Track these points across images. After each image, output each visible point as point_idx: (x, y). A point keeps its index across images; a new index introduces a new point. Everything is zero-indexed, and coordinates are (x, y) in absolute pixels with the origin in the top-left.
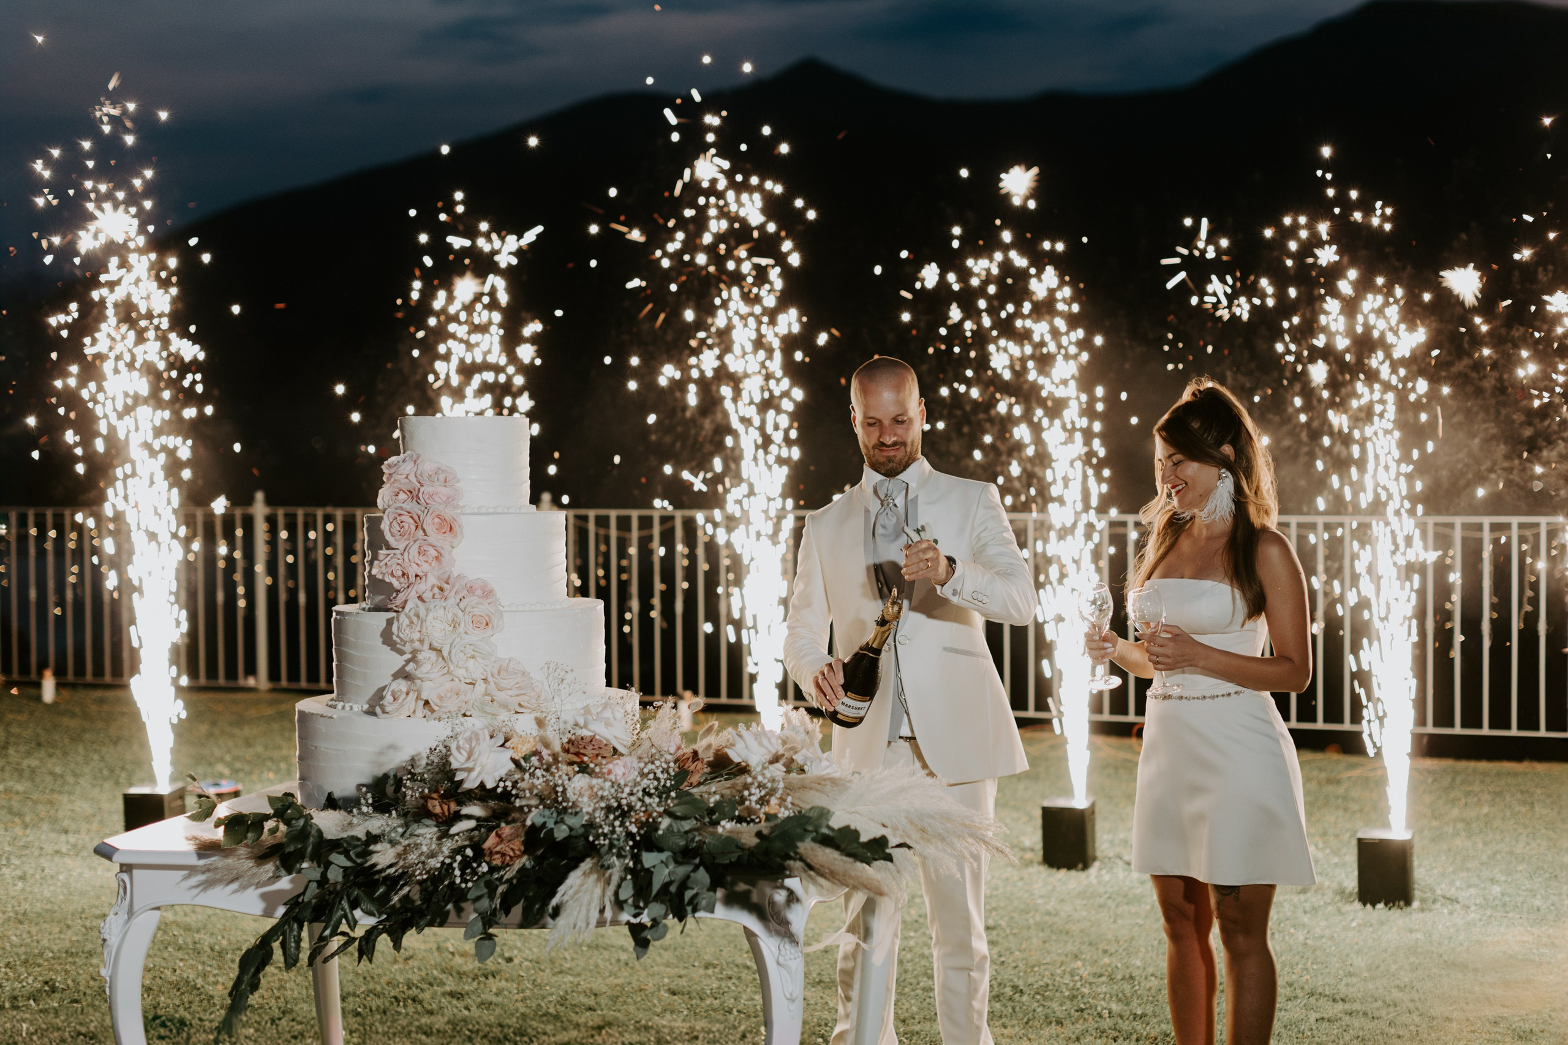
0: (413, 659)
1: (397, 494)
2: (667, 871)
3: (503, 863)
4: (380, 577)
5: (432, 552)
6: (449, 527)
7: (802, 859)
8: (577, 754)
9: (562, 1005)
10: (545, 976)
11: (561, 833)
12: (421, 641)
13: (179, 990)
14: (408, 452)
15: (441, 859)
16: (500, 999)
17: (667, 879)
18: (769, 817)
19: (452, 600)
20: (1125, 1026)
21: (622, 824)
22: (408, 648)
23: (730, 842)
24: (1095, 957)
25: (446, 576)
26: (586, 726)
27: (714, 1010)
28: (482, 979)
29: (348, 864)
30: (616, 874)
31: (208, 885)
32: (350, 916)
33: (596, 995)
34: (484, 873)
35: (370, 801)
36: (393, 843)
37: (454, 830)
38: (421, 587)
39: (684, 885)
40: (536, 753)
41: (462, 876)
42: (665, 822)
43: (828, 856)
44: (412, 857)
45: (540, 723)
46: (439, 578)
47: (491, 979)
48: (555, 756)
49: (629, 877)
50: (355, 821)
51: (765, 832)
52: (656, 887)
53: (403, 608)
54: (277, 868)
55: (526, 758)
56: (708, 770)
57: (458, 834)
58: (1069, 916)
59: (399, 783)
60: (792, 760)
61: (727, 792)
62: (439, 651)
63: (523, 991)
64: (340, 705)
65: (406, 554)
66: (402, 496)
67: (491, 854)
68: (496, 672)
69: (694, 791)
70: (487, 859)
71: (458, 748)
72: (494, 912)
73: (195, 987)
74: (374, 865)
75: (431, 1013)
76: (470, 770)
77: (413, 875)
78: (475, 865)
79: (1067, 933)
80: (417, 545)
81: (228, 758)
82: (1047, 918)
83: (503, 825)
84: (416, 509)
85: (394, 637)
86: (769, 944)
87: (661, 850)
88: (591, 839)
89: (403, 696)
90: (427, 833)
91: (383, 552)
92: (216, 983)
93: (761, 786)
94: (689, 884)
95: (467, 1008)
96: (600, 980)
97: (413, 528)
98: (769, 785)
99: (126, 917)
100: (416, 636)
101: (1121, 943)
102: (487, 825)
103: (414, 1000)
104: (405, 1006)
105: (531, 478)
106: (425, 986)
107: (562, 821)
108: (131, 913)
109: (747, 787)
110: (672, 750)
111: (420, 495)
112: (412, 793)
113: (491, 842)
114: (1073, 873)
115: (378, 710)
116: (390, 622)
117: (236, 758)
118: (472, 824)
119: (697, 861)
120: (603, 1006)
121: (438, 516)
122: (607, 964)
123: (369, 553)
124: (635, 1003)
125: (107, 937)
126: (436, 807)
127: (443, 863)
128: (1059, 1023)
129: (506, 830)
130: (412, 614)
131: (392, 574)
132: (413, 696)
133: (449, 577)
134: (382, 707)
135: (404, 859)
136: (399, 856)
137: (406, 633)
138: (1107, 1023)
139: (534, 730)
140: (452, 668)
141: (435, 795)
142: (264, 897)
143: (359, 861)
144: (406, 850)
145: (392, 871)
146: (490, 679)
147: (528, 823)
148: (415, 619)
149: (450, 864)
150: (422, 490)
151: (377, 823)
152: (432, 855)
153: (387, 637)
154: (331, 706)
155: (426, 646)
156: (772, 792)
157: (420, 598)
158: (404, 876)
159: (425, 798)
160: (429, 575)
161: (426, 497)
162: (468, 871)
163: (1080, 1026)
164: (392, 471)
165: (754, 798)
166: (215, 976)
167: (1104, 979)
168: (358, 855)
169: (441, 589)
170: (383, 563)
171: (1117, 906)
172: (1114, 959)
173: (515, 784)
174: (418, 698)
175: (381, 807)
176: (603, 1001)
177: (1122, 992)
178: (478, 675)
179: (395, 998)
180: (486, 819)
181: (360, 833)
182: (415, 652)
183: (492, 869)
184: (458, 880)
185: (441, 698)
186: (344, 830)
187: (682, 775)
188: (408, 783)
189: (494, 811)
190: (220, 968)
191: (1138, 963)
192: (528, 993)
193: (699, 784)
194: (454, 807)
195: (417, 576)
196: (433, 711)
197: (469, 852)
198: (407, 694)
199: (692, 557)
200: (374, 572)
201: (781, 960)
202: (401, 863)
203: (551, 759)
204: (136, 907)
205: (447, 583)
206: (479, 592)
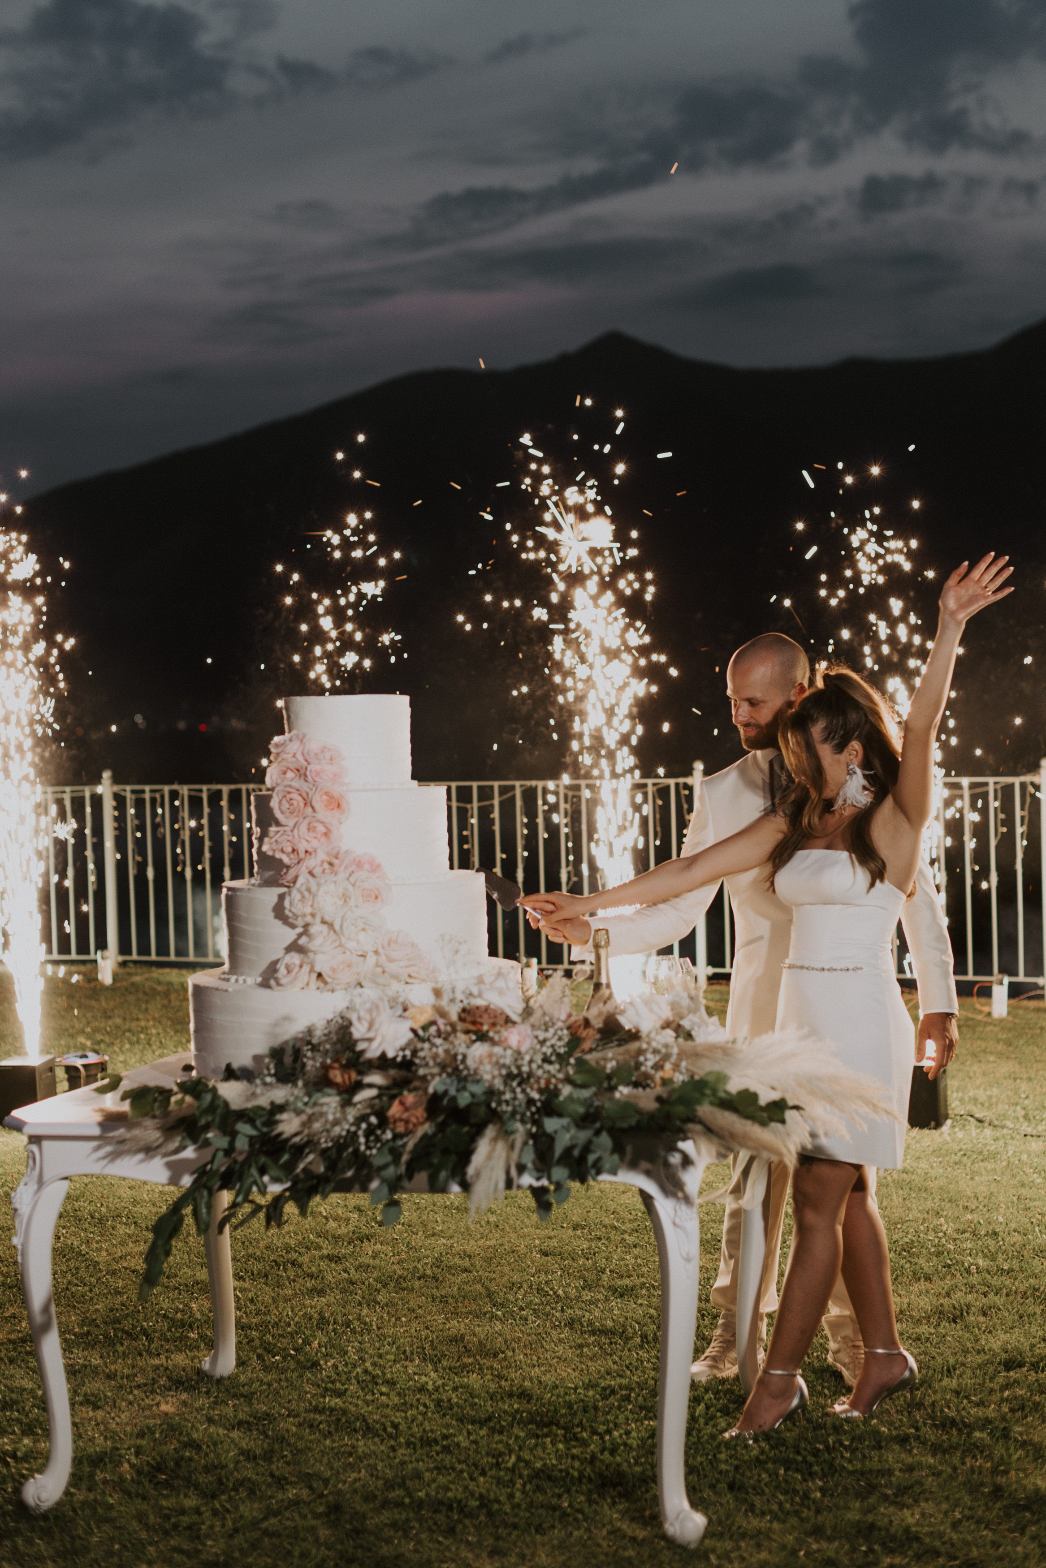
0: (306, 932)
1: (285, 773)
2: (568, 1136)
3: (406, 1129)
4: (270, 853)
5: (321, 829)
6: (336, 804)
7: (700, 1122)
8: (474, 1023)
9: (438, 1267)
10: (418, 1239)
11: (464, 1100)
12: (313, 915)
13: (64, 1256)
14: (294, 732)
15: (347, 1127)
16: (377, 1261)
17: (569, 1144)
18: (665, 1082)
19: (342, 875)
20: (996, 1281)
21: (524, 1091)
22: (300, 922)
23: (628, 1106)
24: (956, 1214)
25: (335, 851)
26: (480, 995)
27: (587, 1270)
28: (357, 1242)
29: (254, 1133)
30: (519, 1138)
31: (114, 1156)
32: (259, 1181)
33: (470, 1257)
34: (388, 1141)
35: (273, 1071)
36: (298, 1112)
37: (357, 1098)
38: (311, 862)
39: (587, 1148)
40: (433, 1023)
41: (366, 1143)
42: (566, 1090)
43: (728, 1120)
44: (317, 1126)
45: (437, 993)
46: (328, 854)
47: (366, 1243)
48: (453, 1026)
49: (531, 1142)
50: (258, 1091)
51: (665, 1095)
52: (558, 1150)
53: (294, 883)
54: (183, 1139)
55: (425, 1028)
56: (598, 1036)
57: (360, 1102)
58: (926, 1174)
59: (297, 1053)
60: (679, 1026)
61: (620, 1058)
62: (331, 925)
63: (399, 1254)
64: (233, 978)
65: (296, 831)
66: (290, 775)
67: (395, 1121)
68: (386, 944)
69: (588, 1057)
70: (391, 1126)
71: (359, 1019)
72: (399, 1178)
73: (80, 1254)
74: (280, 1134)
75: (311, 1276)
76: (370, 1040)
77: (318, 1142)
78: (379, 1132)
79: (926, 1190)
80: (305, 823)
81: (88, 1030)
82: (905, 1176)
83: (405, 1093)
84: (304, 787)
85: (287, 912)
86: (664, 1206)
87: (560, 1115)
88: (494, 1105)
89: (297, 969)
90: (330, 1102)
91: (273, 829)
92: (99, 1250)
93: (655, 1051)
94: (592, 1147)
95: (345, 1271)
96: (472, 1242)
97: (302, 805)
98: (664, 1051)
99: (36, 1187)
100: (308, 910)
101: (981, 1199)
102: (389, 1093)
103: (293, 1264)
104: (285, 1270)
105: (412, 754)
106: (303, 1250)
107: (464, 1088)
108: (41, 1182)
109: (640, 1052)
110: (563, 1017)
111: (308, 773)
112: (312, 1064)
113: (395, 1110)
114: (926, 1131)
115: (272, 982)
116: (282, 897)
117: (96, 1030)
118: (373, 1092)
119: (598, 1125)
120: (478, 1267)
121: (326, 794)
122: (478, 1226)
123: (257, 831)
124: (509, 1264)
125: (17, 1206)
126: (337, 1076)
127: (348, 1131)
128: (928, 1278)
129: (410, 1098)
130: (303, 889)
131: (282, 851)
132: (306, 968)
133: (338, 853)
134: (277, 981)
135: (309, 1128)
136: (303, 1124)
137: (299, 908)
138: (975, 1279)
139: (430, 999)
140: (343, 940)
141: (336, 1065)
142: (169, 1165)
143: (265, 1130)
144: (311, 1119)
145: (297, 1139)
146: (381, 951)
147: (431, 1090)
148: (306, 894)
149: (355, 1133)
150: (309, 768)
151: (280, 1094)
152: (336, 1123)
153: (279, 912)
154: (224, 979)
155: (318, 920)
156: (666, 1057)
157: (311, 873)
158: (310, 1143)
159: (326, 1068)
160: (319, 851)
161: (314, 774)
162: (372, 1138)
163: (948, 1282)
164: (279, 750)
165: (650, 1064)
166: (97, 1242)
167: (967, 1235)
168: (264, 1124)
169: (331, 864)
170: (273, 840)
171: (973, 1163)
172: (975, 1215)
173: (414, 1053)
174: (312, 970)
175: (285, 1076)
176: (478, 1262)
177: (987, 1247)
178: (369, 948)
179: (275, 1261)
180: (387, 1088)
181: (263, 1101)
182: (306, 926)
183: (396, 1136)
184: (363, 1148)
185: (334, 970)
186: (248, 1099)
187: (575, 1042)
188: (309, 1054)
189: (394, 1079)
190: (102, 1235)
191: (1001, 1219)
192: (404, 1256)
193: (591, 1050)
194: (354, 1076)
195: (306, 852)
196: (326, 983)
197: (373, 1120)
198: (301, 967)
199: (532, 826)
200: (265, 848)
201: (677, 1221)
202: (306, 1132)
203: (449, 1028)
204: (46, 1177)
205: (336, 858)
206: (367, 866)
